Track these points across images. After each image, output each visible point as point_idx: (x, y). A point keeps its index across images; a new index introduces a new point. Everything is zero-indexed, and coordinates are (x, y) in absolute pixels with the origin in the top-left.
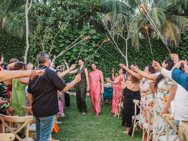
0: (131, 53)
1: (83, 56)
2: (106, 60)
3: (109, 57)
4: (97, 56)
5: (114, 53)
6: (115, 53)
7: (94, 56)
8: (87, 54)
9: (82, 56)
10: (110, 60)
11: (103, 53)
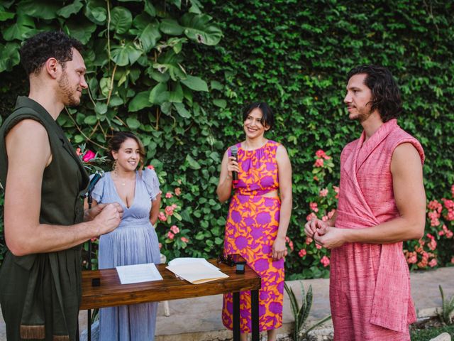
0: (402, 26)
1: (102, 27)
2: (254, 69)
3: (273, 44)
4: (202, 34)
5: (303, 19)
6: (312, 23)
7: (183, 35)
8: (128, 15)
9: (93, 29)
10: (282, 69)
11: (236, 21)
